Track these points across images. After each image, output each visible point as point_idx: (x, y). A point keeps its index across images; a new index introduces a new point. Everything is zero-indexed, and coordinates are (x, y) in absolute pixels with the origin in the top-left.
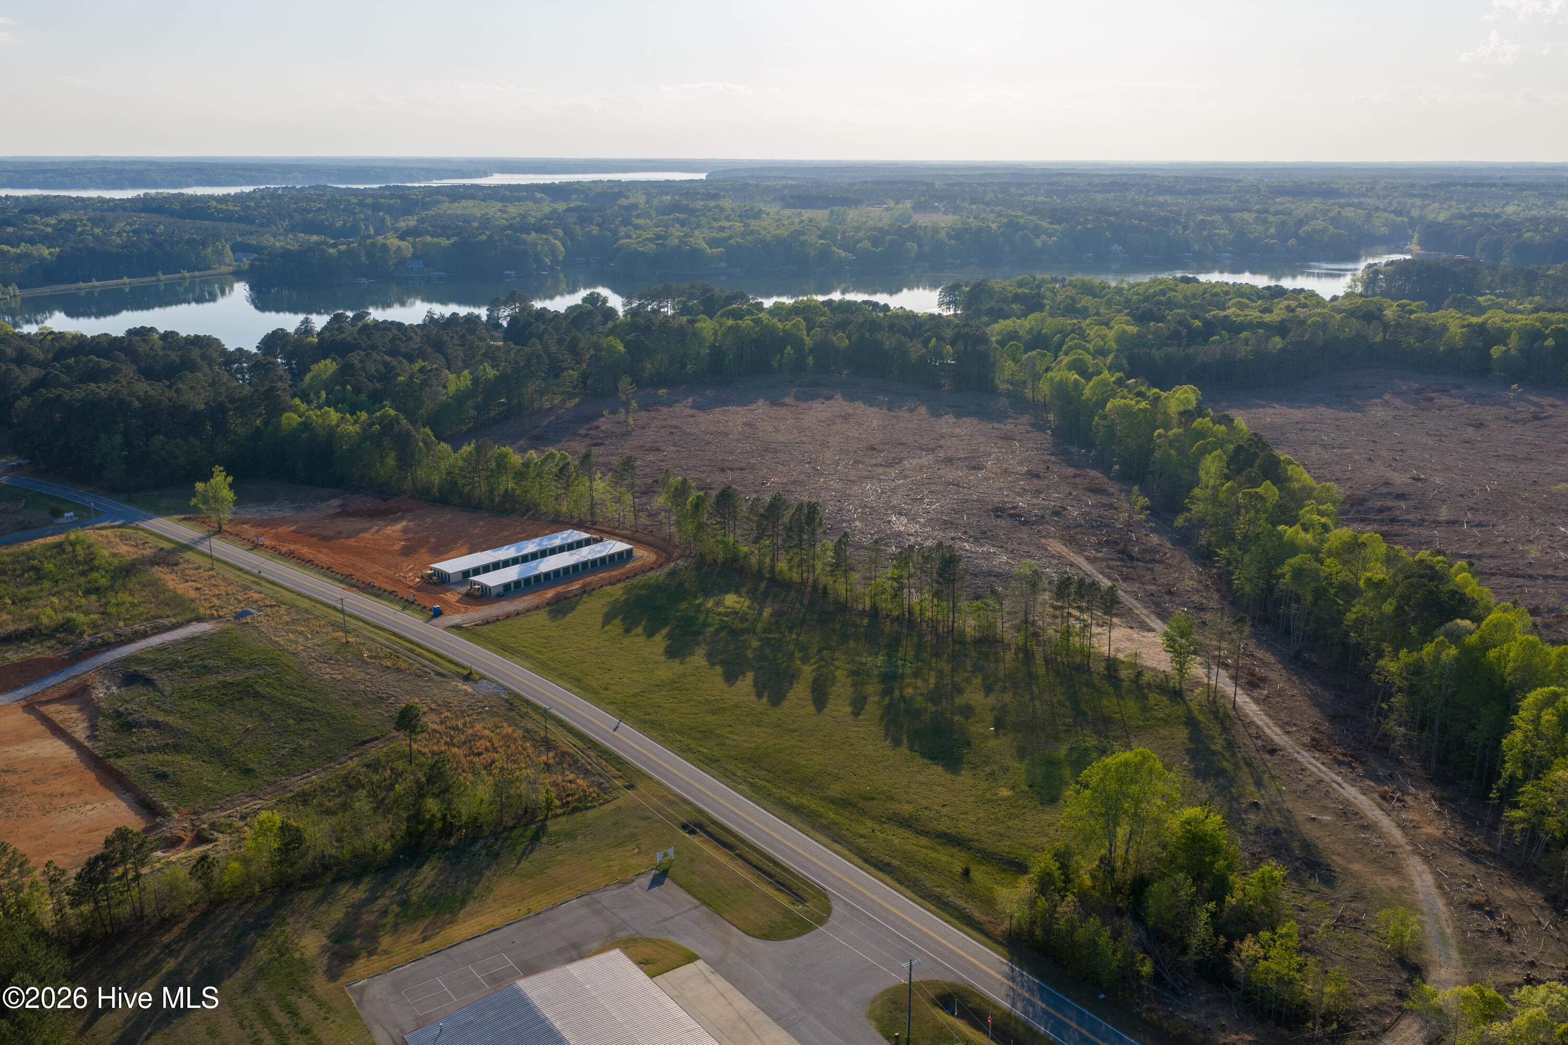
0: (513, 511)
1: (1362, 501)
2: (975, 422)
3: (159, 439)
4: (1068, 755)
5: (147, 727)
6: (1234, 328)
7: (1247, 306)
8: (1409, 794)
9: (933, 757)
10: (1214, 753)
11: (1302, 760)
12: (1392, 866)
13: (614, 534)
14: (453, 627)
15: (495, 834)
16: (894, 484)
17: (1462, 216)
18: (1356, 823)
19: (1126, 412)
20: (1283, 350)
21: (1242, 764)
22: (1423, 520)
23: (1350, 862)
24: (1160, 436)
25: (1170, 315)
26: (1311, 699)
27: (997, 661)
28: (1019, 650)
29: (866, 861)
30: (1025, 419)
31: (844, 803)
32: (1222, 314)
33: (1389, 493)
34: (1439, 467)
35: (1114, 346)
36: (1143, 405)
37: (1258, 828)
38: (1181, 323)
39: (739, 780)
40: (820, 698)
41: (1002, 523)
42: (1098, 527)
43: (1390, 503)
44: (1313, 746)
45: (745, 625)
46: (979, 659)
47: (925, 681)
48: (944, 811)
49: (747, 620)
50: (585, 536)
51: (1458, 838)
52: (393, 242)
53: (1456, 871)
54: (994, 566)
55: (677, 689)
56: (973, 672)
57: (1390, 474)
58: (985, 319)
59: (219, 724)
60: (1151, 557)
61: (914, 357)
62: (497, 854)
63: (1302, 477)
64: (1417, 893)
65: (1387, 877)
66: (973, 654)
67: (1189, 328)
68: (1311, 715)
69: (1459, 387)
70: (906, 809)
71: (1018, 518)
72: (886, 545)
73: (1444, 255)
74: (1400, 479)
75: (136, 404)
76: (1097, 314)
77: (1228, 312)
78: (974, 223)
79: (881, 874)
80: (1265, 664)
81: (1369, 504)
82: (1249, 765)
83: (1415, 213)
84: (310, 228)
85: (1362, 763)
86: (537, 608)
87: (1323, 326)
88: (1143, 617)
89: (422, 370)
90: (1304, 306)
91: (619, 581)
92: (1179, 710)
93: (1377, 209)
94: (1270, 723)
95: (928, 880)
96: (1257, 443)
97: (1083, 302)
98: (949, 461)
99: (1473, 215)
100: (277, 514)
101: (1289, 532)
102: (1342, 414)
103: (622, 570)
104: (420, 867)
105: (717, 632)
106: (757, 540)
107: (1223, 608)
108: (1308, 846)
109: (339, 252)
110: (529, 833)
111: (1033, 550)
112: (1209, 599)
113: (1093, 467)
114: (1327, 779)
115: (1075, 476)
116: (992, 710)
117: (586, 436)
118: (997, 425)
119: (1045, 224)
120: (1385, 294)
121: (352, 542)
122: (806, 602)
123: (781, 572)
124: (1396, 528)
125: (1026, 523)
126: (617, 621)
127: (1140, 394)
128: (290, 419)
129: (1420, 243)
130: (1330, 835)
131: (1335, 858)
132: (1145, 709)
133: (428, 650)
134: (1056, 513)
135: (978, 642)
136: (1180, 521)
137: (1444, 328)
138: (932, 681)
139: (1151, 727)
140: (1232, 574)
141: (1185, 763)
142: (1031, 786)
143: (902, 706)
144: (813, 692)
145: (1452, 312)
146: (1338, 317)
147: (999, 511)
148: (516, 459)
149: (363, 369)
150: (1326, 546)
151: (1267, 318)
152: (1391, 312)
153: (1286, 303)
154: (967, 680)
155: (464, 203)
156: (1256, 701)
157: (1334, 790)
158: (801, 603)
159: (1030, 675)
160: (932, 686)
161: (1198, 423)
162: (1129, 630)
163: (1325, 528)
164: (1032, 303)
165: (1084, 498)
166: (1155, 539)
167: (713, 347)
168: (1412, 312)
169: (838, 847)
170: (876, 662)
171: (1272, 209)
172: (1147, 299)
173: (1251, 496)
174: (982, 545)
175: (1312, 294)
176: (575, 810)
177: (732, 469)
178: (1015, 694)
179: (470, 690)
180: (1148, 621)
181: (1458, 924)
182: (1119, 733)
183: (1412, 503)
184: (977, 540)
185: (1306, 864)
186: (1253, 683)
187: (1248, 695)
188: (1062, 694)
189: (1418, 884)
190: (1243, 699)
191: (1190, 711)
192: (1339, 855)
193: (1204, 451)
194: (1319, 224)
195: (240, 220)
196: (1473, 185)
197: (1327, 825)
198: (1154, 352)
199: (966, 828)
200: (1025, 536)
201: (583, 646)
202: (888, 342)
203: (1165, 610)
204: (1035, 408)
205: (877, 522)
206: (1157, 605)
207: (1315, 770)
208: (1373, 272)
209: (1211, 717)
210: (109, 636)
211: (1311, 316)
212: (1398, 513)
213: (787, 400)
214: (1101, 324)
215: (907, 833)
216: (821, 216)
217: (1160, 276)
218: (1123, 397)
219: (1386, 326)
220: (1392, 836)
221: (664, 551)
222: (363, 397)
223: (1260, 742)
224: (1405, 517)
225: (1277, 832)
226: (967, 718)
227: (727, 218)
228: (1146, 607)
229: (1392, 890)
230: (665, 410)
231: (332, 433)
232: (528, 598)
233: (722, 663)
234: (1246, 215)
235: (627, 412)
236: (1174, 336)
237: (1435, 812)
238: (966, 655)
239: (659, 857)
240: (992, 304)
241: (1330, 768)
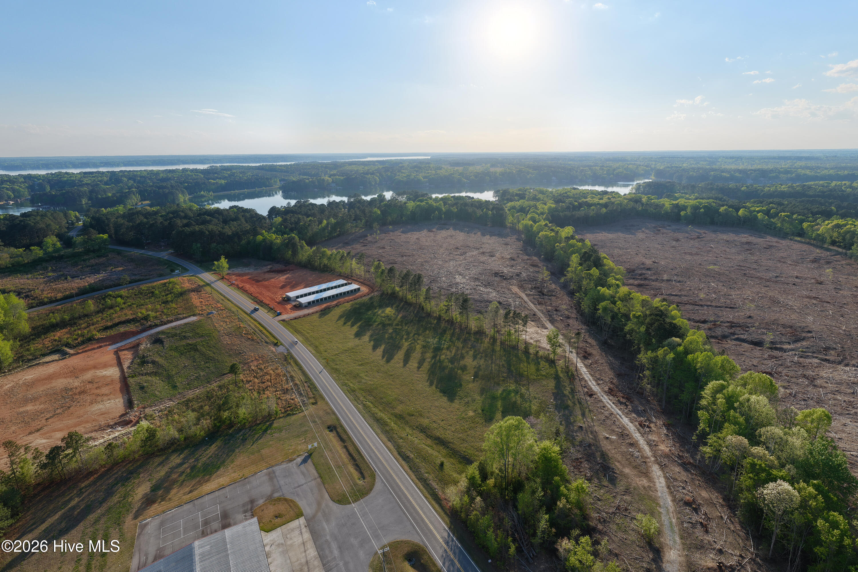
0: (327, 271)
1: (633, 271)
2: (497, 238)
3: (214, 245)
4: (502, 394)
5: (150, 363)
6: (589, 205)
7: (594, 197)
8: (653, 422)
9: (444, 392)
10: (565, 396)
11: (604, 401)
12: (645, 471)
13: (356, 281)
14: (282, 320)
15: (251, 427)
16: (461, 262)
17: (669, 167)
18: (627, 441)
19: (546, 237)
20: (606, 213)
21: (577, 403)
22: (657, 279)
23: (624, 467)
24: (557, 246)
25: (567, 201)
26: (610, 365)
27: (481, 343)
28: (491, 338)
29: (399, 454)
30: (515, 237)
31: (400, 417)
32: (585, 200)
33: (644, 268)
34: (663, 257)
35: (547, 211)
36: (553, 234)
37: (581, 442)
38: (570, 203)
39: (360, 402)
40: (406, 360)
41: (497, 279)
42: (532, 281)
43: (644, 272)
44: (610, 393)
45: (390, 322)
46: (474, 342)
47: (451, 352)
48: (442, 423)
49: (391, 320)
50: (345, 282)
51: (677, 453)
52: (327, 178)
53: (677, 477)
54: (490, 298)
55: (353, 352)
56: (471, 348)
57: (644, 260)
58: (505, 202)
59: (176, 363)
60: (551, 294)
61: (478, 215)
62: (246, 439)
63: (609, 263)
64: (657, 491)
65: (642, 479)
66: (473, 339)
67: (574, 205)
68: (609, 375)
69: (670, 226)
70: (425, 422)
71: (503, 277)
72: (452, 288)
73: (663, 180)
74: (648, 262)
75: (207, 233)
76: (543, 200)
77: (587, 200)
78: (508, 171)
79: (403, 463)
80: (592, 346)
81: (636, 272)
82: (580, 403)
83: (653, 166)
84: (305, 174)
85: (632, 402)
86: (317, 312)
87: (620, 204)
88: (544, 322)
89: (310, 221)
90: (614, 197)
91: (351, 301)
92: (552, 371)
93: (640, 165)
94: (591, 378)
95: (424, 467)
96: (592, 250)
97: (539, 196)
98: (483, 253)
99: (672, 167)
100: (247, 271)
101: (603, 290)
102: (627, 236)
103: (354, 296)
104: (211, 445)
105: (378, 325)
106: (401, 287)
107: (577, 318)
108: (604, 455)
109: (309, 181)
110: (264, 428)
111: (506, 291)
112: (572, 313)
113: (535, 256)
114: (615, 413)
115: (528, 259)
116: (474, 368)
117: (362, 242)
118: (504, 239)
119: (531, 171)
120: (642, 193)
121: (266, 283)
122: (415, 312)
123: (409, 299)
124: (647, 282)
125: (505, 279)
126: (343, 319)
127: (552, 230)
128: (260, 238)
129: (654, 176)
130: (615, 449)
131: (617, 464)
132: (538, 370)
133: (268, 331)
134: (518, 275)
135: (476, 333)
136: (562, 280)
137: (664, 205)
138: (454, 352)
139: (539, 379)
140: (581, 304)
141: (552, 400)
142: (483, 411)
143: (438, 364)
144: (405, 356)
145: (666, 199)
146: (626, 201)
147: (496, 274)
148: (329, 252)
149: (290, 220)
150: (618, 295)
151: (601, 202)
152: (644, 199)
153: (608, 196)
154: (467, 352)
155: (352, 166)
156: (586, 366)
157: (618, 419)
158: (414, 313)
159: (493, 351)
160: (453, 354)
161: (571, 241)
162: (537, 329)
163: (618, 286)
164: (522, 197)
165: (529, 269)
166: (553, 286)
167: (412, 212)
168: (652, 199)
169: (389, 444)
170: (433, 341)
171: (605, 165)
172: (560, 195)
173: (587, 274)
174: (487, 288)
175: (617, 193)
176: (289, 415)
177: (406, 256)
178: (485, 360)
179: (274, 350)
180: (546, 324)
181: (679, 516)
182: (525, 383)
183: (653, 272)
184: (486, 286)
185: (602, 467)
186: (585, 356)
187: (583, 363)
188: (505, 361)
189: (658, 485)
190: (580, 365)
191: (557, 371)
192: (619, 462)
193: (573, 253)
194: (621, 170)
195: (285, 172)
196: (672, 158)
197: (613, 442)
198: (561, 214)
199: (448, 435)
200: (504, 285)
201: (326, 330)
202: (470, 210)
203: (553, 318)
204: (518, 232)
205: (451, 278)
206: (550, 316)
207: (609, 407)
208: (639, 186)
209: (566, 375)
210: (157, 322)
211: (616, 201)
212: (647, 276)
213: (434, 230)
214: (543, 204)
215: (422, 436)
216: (460, 169)
217: (566, 187)
218: (546, 231)
219: (643, 204)
220: (645, 451)
221: (372, 288)
222: (287, 230)
223: (586, 390)
224: (650, 278)
225: (590, 445)
226: (463, 371)
227: (431, 170)
228: (546, 317)
229: (644, 488)
230: (391, 233)
231: (272, 243)
232: (316, 307)
233: (374, 340)
234: (597, 168)
235: (376, 234)
236: (568, 208)
237: (665, 434)
238: (469, 340)
239: (310, 447)
240: (509, 197)
241: (616, 406)
